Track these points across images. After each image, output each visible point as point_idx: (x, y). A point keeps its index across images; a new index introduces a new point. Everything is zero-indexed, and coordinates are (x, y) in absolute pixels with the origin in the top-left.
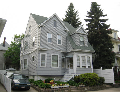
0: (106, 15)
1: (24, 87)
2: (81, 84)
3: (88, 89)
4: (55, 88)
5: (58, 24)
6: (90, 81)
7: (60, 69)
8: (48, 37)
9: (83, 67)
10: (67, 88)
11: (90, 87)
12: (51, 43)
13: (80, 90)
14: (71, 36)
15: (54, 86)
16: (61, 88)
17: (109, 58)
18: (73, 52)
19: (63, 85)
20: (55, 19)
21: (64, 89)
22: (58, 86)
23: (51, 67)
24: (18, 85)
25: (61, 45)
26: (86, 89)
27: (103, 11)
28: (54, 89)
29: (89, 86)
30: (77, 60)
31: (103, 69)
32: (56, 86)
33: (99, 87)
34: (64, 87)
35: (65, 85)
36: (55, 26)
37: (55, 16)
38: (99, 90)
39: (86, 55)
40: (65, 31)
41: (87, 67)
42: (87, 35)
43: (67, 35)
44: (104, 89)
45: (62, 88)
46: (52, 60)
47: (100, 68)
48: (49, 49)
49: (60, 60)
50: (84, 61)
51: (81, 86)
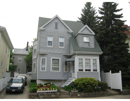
0: (121, 10)
1: (14, 91)
2: (74, 89)
3: (81, 95)
4: (41, 93)
5: (60, 26)
6: (84, 86)
7: (62, 73)
8: (48, 41)
9: (86, 70)
10: (55, 93)
11: (85, 93)
12: (52, 47)
13: (71, 96)
14: (75, 37)
15: (40, 90)
16: (47, 92)
17: (121, 60)
18: (75, 54)
19: (50, 90)
20: (56, 21)
21: (50, 93)
22: (44, 90)
23: (51, 71)
24: (9, 88)
25: (64, 47)
26: (79, 95)
27: (118, 5)
28: (39, 94)
29: (83, 92)
30: (80, 63)
31: (112, 73)
32: (42, 90)
33: (97, 93)
34: (51, 92)
35: (53, 90)
36: (56, 28)
37: (57, 18)
38: (98, 97)
39: (91, 58)
40: (68, 32)
41: (92, 71)
42: (93, 35)
43: (71, 36)
44: (105, 96)
45: (49, 92)
46: (52, 64)
47: (109, 72)
48: (49, 53)
49: (62, 63)
50: (88, 64)
51: (74, 91)
